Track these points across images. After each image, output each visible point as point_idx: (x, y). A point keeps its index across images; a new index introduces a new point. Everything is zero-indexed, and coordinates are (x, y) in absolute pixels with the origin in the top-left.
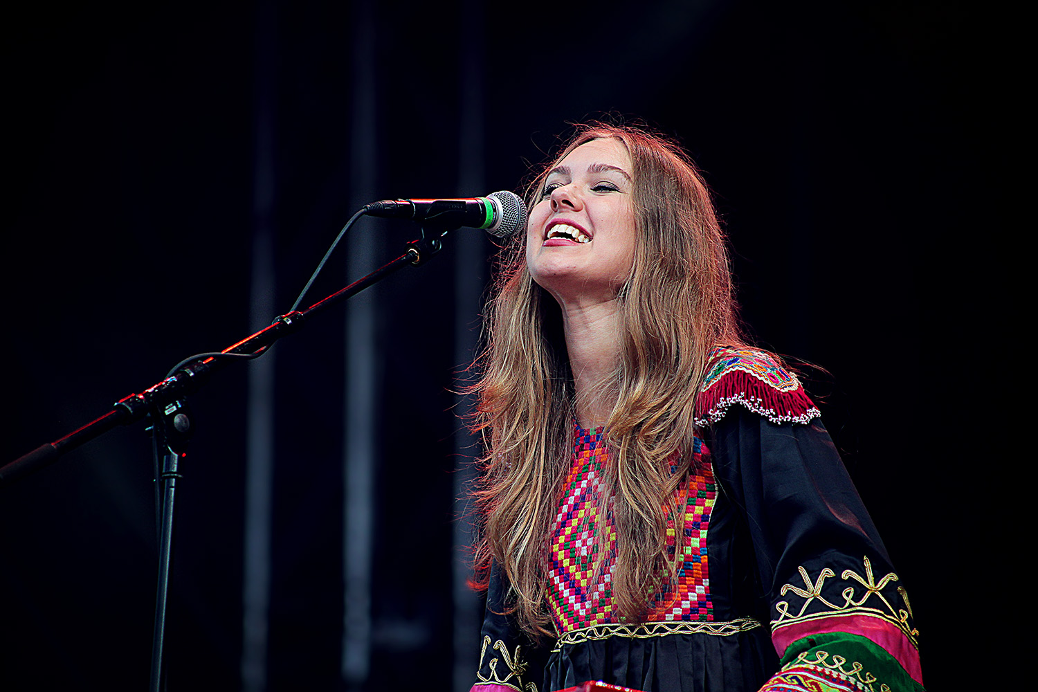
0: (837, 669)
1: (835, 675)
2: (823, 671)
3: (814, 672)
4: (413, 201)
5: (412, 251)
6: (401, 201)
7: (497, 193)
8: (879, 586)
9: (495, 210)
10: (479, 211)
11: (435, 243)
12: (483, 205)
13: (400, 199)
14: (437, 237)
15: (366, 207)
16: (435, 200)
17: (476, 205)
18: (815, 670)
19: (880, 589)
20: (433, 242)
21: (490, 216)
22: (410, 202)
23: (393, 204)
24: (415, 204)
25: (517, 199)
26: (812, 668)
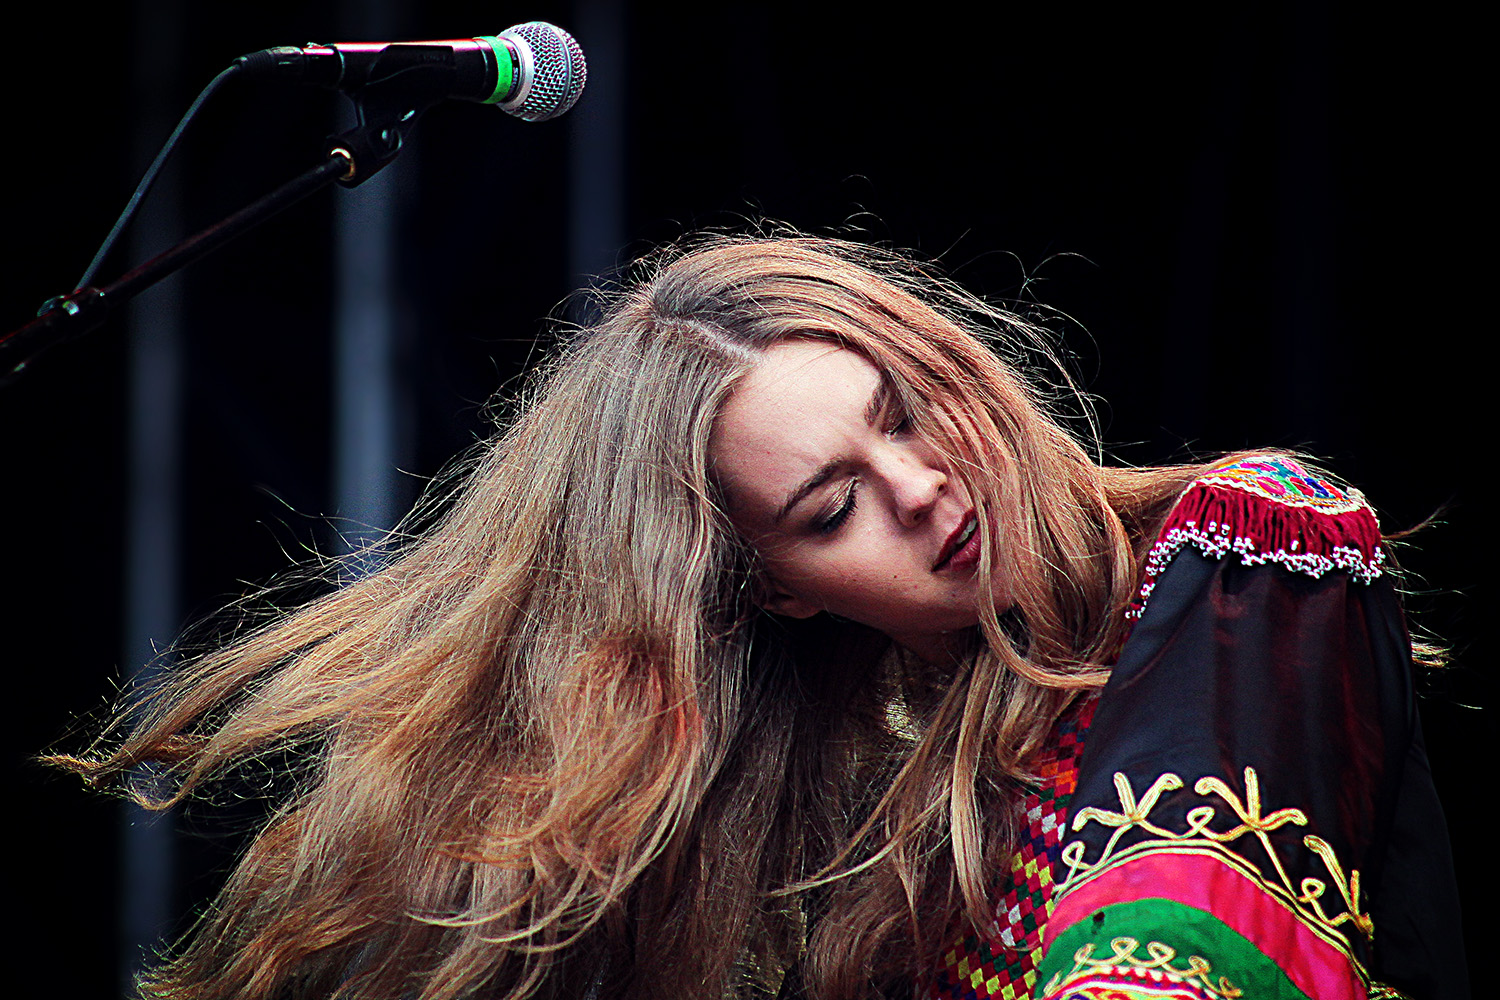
0: (1159, 968)
1: (1157, 976)
2: (1132, 973)
3: (1115, 977)
4: (340, 47)
5: (339, 154)
6: (314, 47)
7: (521, 26)
8: (1268, 820)
9: (516, 64)
10: (483, 66)
11: (388, 135)
12: (490, 53)
13: (310, 44)
14: (393, 124)
15: (239, 62)
16: (389, 44)
17: (478, 51)
18: (1115, 973)
19: (1267, 828)
20: (384, 135)
21: (506, 76)
22: (334, 49)
23: (296, 55)
24: (344, 52)
25: (563, 39)
26: (1107, 971)
